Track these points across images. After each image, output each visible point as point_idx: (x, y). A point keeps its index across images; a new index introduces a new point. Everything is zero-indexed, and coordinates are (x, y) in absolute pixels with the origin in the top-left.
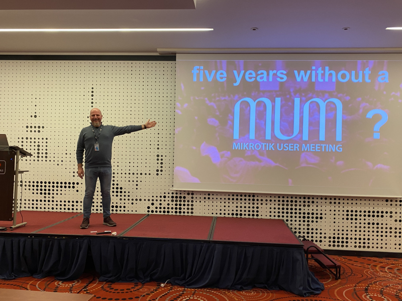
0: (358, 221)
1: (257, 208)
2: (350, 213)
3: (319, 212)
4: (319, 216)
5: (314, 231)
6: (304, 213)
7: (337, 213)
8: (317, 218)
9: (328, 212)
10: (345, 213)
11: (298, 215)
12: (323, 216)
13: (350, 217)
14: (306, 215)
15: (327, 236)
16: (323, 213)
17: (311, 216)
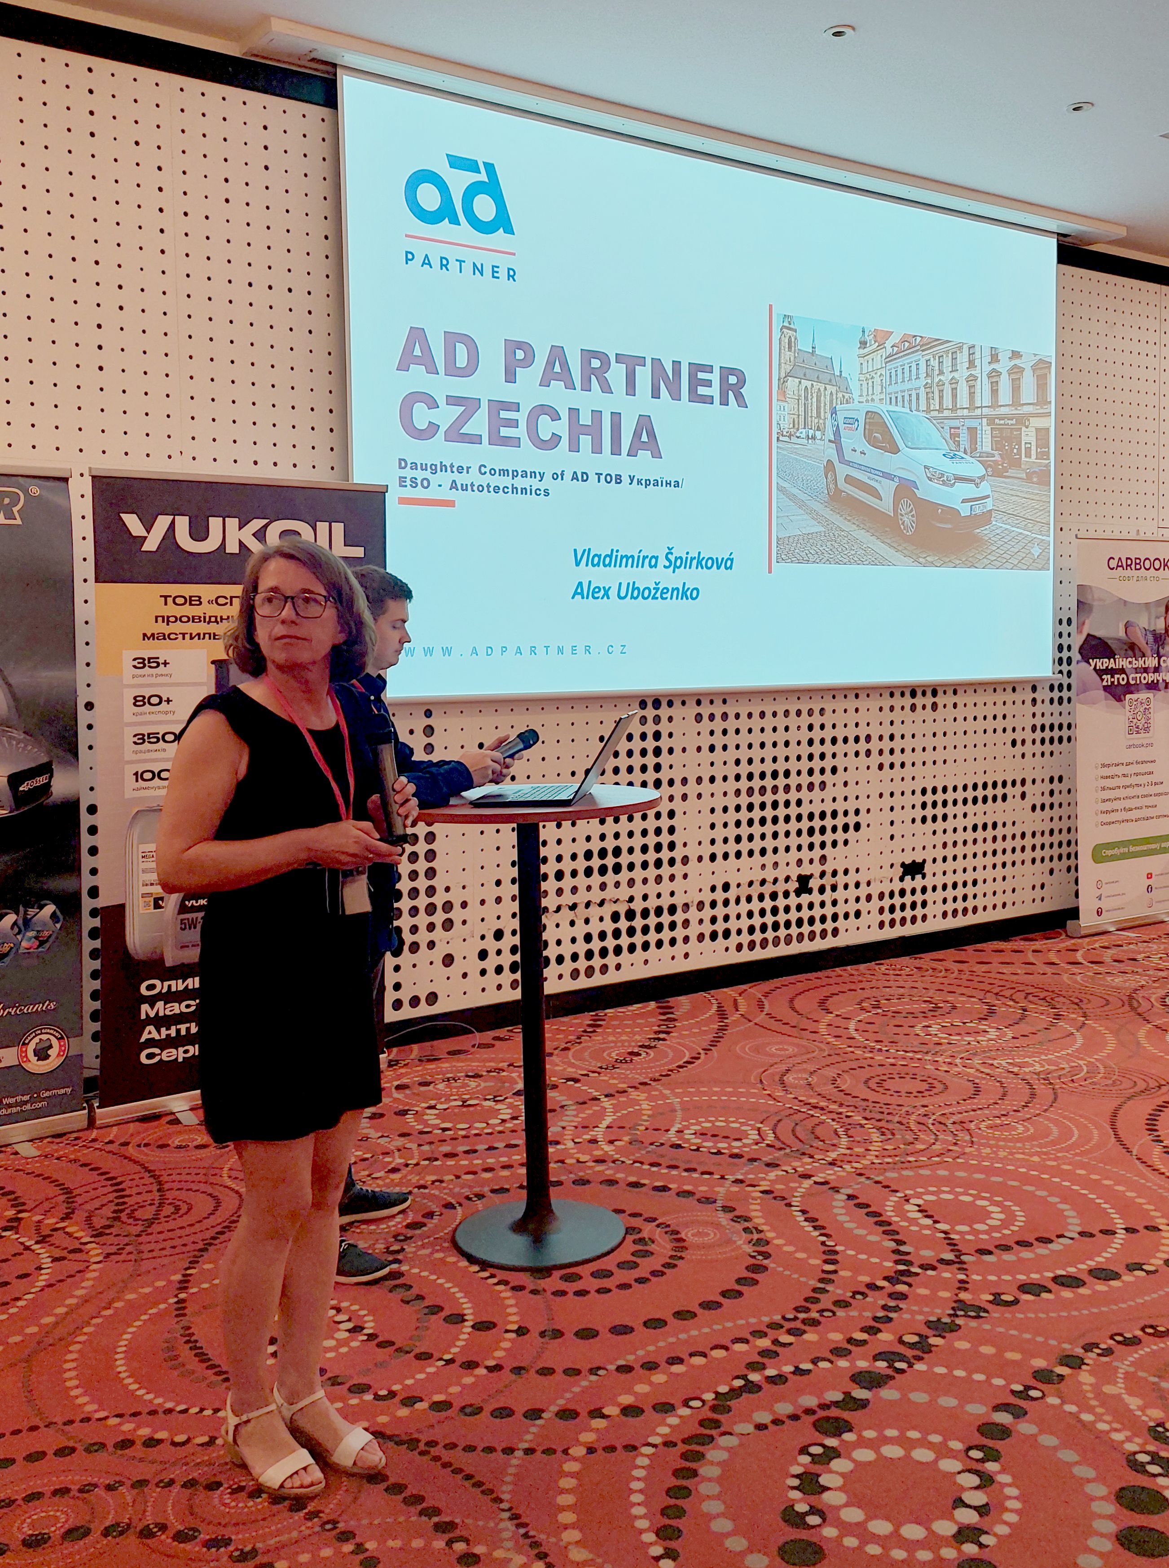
0: (950, 824)
1: (671, 814)
2: (929, 798)
3: (851, 806)
4: (851, 820)
5: (841, 879)
6: (811, 817)
7: (897, 801)
8: (846, 828)
9: (874, 803)
10: (919, 799)
11: (793, 826)
12: (863, 818)
13: (929, 812)
14: (817, 823)
15: (875, 891)
16: (863, 805)
17: (829, 822)
